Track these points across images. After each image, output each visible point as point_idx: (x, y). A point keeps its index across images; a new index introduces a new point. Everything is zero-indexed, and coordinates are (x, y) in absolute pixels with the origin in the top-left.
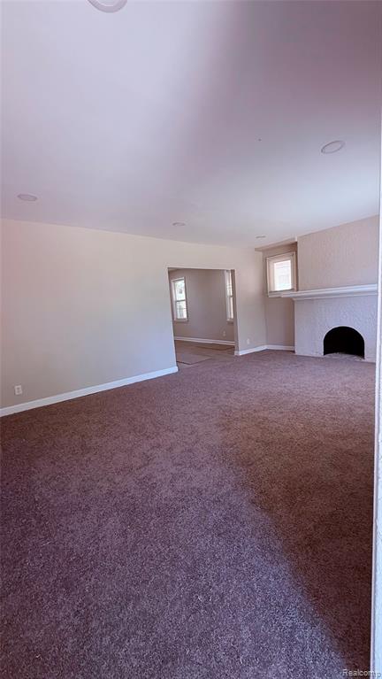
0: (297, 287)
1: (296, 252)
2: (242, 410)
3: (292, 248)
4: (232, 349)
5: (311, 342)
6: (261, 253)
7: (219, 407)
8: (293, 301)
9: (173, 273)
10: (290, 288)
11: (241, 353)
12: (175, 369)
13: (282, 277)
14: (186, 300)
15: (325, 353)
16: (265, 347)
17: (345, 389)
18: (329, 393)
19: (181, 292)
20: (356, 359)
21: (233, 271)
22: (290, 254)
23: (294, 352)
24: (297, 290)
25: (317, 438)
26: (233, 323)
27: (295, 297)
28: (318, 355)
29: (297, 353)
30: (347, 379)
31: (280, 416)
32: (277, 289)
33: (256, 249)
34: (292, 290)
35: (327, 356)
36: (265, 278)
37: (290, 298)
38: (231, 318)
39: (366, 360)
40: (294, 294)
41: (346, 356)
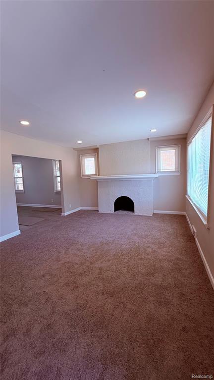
0: (99, 173)
1: (98, 154)
3: (95, 151)
4: (60, 211)
5: (107, 206)
6: (77, 151)
7: (63, 264)
8: (97, 182)
9: (16, 158)
10: (94, 173)
11: (66, 214)
12: (18, 232)
13: (89, 166)
14: (23, 177)
15: (115, 211)
16: (80, 209)
19: (19, 172)
20: (130, 213)
21: (60, 161)
22: (95, 154)
23: (98, 211)
24: (99, 175)
26: (59, 194)
27: (98, 179)
28: (111, 213)
29: (100, 211)
32: (87, 173)
33: (74, 149)
34: (96, 175)
35: (116, 212)
36: (79, 166)
37: (96, 179)
38: (57, 191)
39: (136, 214)
40: (97, 177)
41: (125, 212)
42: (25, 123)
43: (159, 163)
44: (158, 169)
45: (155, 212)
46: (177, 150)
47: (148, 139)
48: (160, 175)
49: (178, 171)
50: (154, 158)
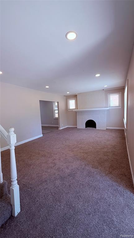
1: (77, 98)
2: (73, 145)
3: (75, 97)
4: (57, 128)
5: (82, 125)
6: (65, 97)
11: (61, 129)
12: (42, 135)
15: (86, 127)
16: (67, 127)
17: (96, 137)
18: (93, 138)
20: (95, 129)
21: (58, 102)
24: (77, 109)
25: (97, 150)
26: (56, 119)
28: (84, 128)
29: (78, 128)
30: (95, 134)
31: (85, 146)
32: (71, 108)
34: (75, 109)
35: (86, 128)
36: (67, 104)
37: (76, 111)
38: (55, 117)
39: (97, 129)
40: (76, 110)
41: (91, 128)
42: (47, 87)
43: (109, 102)
44: (109, 105)
45: (107, 128)
46: (119, 95)
47: (103, 90)
48: (110, 108)
49: (120, 106)
50: (107, 100)
